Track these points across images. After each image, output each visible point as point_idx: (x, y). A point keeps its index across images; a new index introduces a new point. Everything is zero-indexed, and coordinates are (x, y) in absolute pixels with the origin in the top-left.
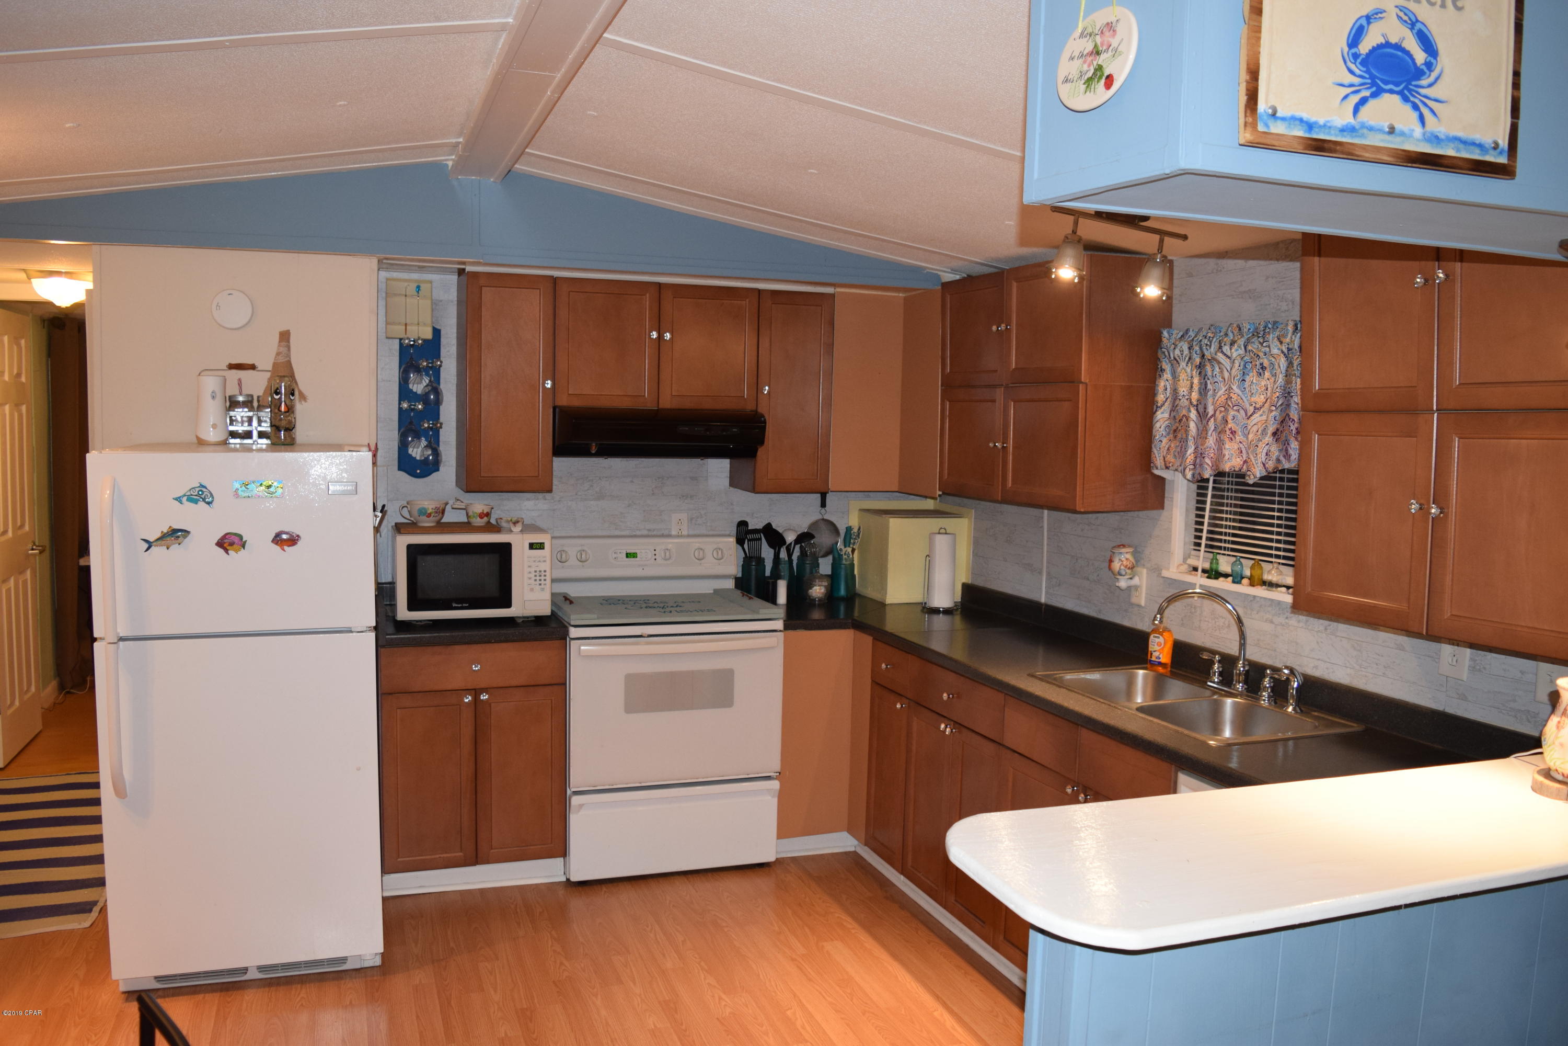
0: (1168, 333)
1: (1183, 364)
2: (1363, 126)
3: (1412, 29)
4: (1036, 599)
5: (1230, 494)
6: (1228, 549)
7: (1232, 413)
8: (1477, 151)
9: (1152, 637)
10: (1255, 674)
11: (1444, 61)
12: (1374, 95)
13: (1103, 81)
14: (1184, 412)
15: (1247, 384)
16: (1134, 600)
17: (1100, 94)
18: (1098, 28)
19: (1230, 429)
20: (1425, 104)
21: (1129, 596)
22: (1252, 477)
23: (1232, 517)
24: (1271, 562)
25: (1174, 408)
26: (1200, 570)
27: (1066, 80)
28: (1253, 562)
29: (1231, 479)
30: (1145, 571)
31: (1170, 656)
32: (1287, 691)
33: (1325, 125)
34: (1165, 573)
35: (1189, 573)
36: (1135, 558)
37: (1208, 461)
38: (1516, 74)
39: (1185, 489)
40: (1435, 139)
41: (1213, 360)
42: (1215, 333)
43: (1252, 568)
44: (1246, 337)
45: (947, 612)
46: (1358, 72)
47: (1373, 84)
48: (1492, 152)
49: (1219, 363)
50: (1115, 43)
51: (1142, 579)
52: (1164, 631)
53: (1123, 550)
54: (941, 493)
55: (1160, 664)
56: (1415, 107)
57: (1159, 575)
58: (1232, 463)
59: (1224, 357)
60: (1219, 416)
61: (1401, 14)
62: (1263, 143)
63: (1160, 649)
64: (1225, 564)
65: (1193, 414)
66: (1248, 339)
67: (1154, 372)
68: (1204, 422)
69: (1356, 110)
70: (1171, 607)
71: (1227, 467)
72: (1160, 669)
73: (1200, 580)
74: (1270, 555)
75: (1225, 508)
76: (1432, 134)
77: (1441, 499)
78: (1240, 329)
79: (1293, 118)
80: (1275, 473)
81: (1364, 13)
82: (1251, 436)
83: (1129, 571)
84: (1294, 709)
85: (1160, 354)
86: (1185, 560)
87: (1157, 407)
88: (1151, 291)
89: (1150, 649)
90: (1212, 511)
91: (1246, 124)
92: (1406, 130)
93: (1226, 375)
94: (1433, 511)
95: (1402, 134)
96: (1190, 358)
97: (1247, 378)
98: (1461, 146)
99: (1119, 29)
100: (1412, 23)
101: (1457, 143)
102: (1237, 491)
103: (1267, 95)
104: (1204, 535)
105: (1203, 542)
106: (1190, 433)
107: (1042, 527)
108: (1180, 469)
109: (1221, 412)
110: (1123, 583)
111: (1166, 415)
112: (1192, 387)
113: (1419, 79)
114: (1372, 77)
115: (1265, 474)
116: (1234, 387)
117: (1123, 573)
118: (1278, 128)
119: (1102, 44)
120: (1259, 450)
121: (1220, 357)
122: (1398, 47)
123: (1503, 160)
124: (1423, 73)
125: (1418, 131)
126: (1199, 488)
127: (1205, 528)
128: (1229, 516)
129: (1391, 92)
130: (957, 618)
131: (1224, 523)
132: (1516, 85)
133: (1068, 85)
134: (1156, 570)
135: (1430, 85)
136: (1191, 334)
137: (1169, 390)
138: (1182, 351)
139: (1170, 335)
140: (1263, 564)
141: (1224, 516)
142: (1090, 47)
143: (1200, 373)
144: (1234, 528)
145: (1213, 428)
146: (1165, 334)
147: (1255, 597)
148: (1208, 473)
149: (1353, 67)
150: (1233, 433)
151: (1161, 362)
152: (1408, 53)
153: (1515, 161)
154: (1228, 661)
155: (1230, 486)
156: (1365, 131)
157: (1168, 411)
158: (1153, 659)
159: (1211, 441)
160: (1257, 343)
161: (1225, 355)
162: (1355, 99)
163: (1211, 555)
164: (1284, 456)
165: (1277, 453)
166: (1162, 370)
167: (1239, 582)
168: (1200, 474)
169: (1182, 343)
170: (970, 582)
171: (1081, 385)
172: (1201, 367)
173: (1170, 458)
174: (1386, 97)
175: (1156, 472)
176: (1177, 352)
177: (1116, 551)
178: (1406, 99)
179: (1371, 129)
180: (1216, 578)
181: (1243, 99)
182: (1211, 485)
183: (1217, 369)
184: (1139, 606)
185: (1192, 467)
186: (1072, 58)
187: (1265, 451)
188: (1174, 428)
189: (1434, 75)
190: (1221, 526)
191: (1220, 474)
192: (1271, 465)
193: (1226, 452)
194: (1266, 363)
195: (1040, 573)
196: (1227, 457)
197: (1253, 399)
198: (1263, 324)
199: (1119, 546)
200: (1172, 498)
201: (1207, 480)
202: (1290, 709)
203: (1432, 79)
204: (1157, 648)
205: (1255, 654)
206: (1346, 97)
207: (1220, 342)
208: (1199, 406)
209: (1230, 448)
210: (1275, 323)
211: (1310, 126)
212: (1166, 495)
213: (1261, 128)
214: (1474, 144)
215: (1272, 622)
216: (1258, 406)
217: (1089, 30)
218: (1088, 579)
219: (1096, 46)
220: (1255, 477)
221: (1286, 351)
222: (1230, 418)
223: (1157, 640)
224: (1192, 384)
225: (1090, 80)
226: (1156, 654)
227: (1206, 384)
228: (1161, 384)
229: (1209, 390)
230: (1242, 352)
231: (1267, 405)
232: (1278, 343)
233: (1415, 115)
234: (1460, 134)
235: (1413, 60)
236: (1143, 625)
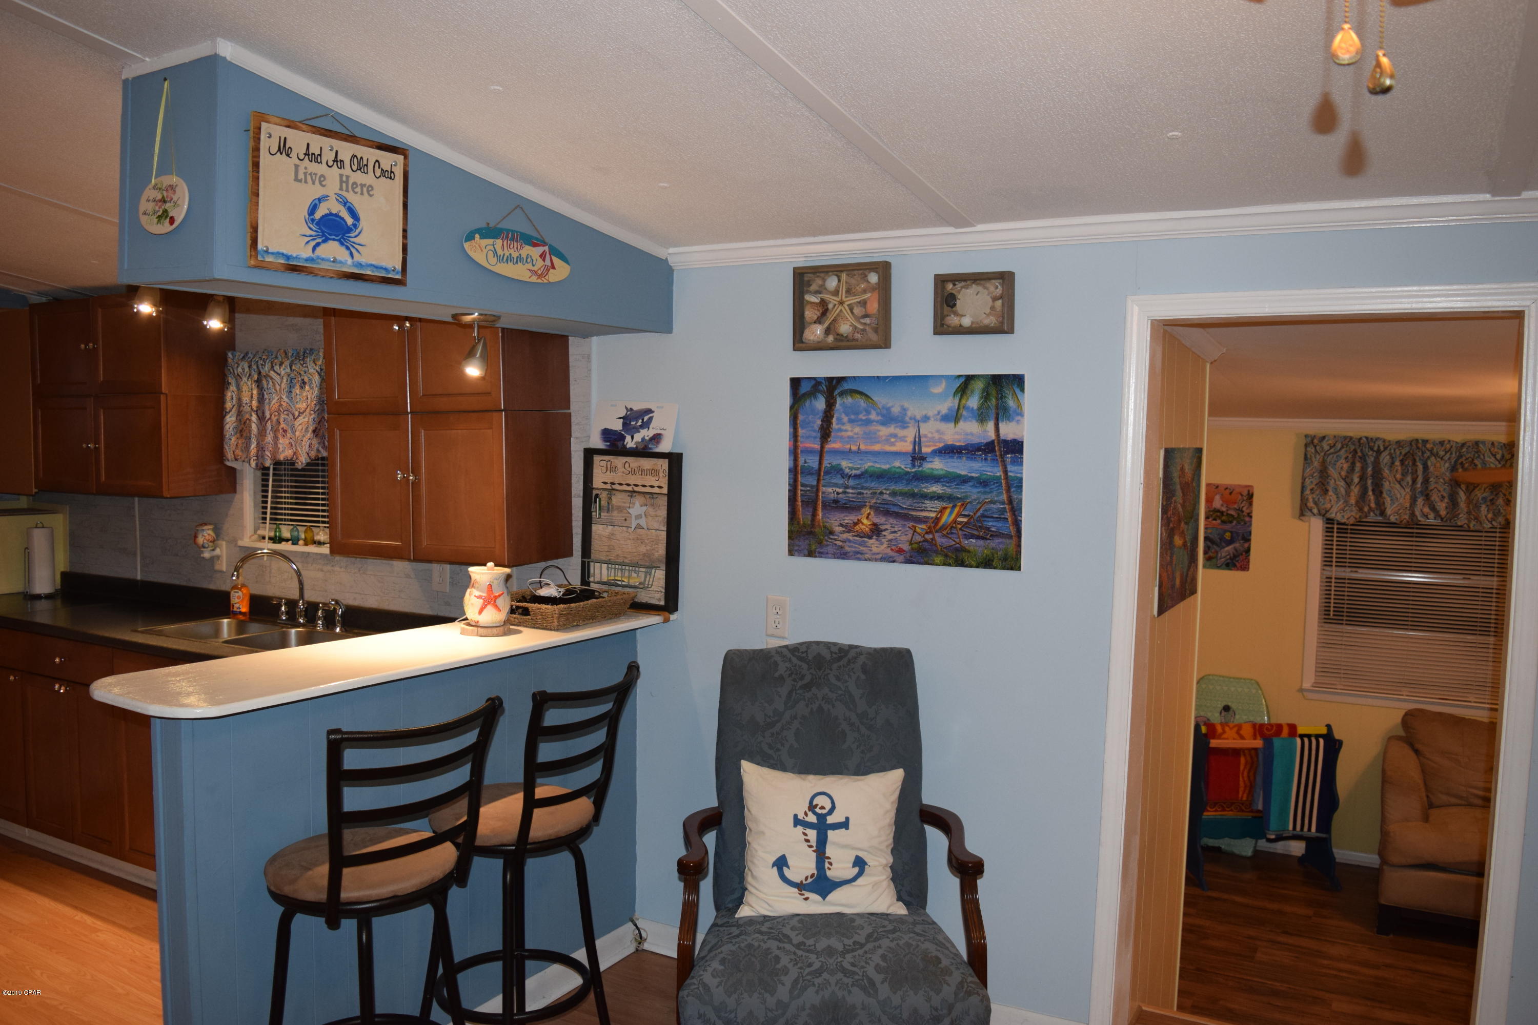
0: (232, 354)
1: (245, 379)
2: (318, 258)
3: (344, 206)
4: (132, 577)
5: (286, 478)
6: (288, 520)
7: (283, 416)
8: (384, 272)
9: (232, 593)
10: (312, 608)
11: (363, 223)
12: (324, 241)
13: (168, 220)
14: (247, 416)
15: (293, 395)
16: (217, 567)
17: (166, 227)
18: (164, 186)
19: (283, 428)
20: (353, 247)
21: (213, 565)
22: (300, 463)
23: (289, 495)
24: (319, 527)
25: (239, 413)
26: (267, 538)
27: (145, 213)
28: (305, 528)
29: (286, 467)
30: (224, 543)
31: (248, 606)
32: (334, 618)
33: (296, 257)
34: (240, 543)
35: (260, 541)
36: (215, 533)
37: (268, 453)
38: (405, 231)
39: (252, 475)
40: (360, 265)
41: (267, 376)
42: (268, 356)
43: (305, 532)
44: (291, 359)
45: (48, 597)
46: (314, 229)
47: (323, 235)
48: (392, 272)
49: (272, 378)
50: (175, 198)
51: (222, 550)
52: (242, 587)
53: (206, 527)
54: (37, 490)
55: (241, 613)
56: (348, 248)
57: (236, 545)
58: (285, 453)
59: (275, 374)
60: (274, 419)
61: (338, 198)
62: (261, 266)
63: (240, 602)
64: (286, 532)
65: (254, 418)
66: (292, 361)
67: (223, 385)
68: (264, 423)
69: (314, 249)
70: (246, 566)
71: (281, 457)
72: (241, 617)
73: (267, 547)
74: (318, 522)
75: (283, 489)
76: (358, 262)
77: (416, 471)
78: (286, 354)
79: (278, 253)
80: (318, 459)
81: (317, 197)
82: (297, 433)
83: (211, 544)
84: (341, 630)
85: (227, 372)
86: (255, 532)
87: (226, 412)
88: (215, 324)
89: (232, 602)
90: (273, 492)
91: (251, 256)
92: (343, 260)
93: (278, 387)
94: (411, 478)
95: (341, 262)
96: (250, 375)
97: (293, 391)
98: (375, 269)
99: (177, 190)
100: (345, 203)
101: (372, 267)
102: (292, 475)
103: (263, 240)
104: (269, 511)
105: (268, 516)
106: (253, 432)
107: (134, 516)
108: (246, 460)
109: (275, 416)
110: (207, 555)
111: (234, 419)
112: (252, 397)
113: (349, 233)
114: (323, 232)
115: (309, 461)
116: (284, 397)
117: (207, 546)
118: (270, 259)
119: (167, 197)
120: (303, 443)
121: (272, 374)
122: (337, 215)
123: (399, 277)
124: (351, 230)
125: (350, 261)
126: (263, 474)
127: (269, 505)
128: (287, 495)
129: (334, 240)
130: (59, 602)
131: (283, 500)
132: (405, 237)
133: (146, 217)
134: (233, 542)
135: (356, 236)
136: (250, 355)
137: (234, 399)
138: (243, 369)
139: (234, 356)
140: (314, 529)
141: (283, 495)
142: (159, 197)
143: (258, 386)
144: (291, 503)
145: (270, 428)
146: (230, 355)
147: (309, 553)
148: (268, 463)
149: (311, 226)
150: (285, 431)
151: (227, 377)
152: (343, 219)
153: (406, 278)
154: (292, 604)
155: (286, 472)
156: (320, 261)
157: (235, 415)
158: (235, 609)
159: (269, 438)
160: (299, 365)
161: (276, 372)
162: (313, 243)
163: (275, 526)
164: (322, 448)
165: (317, 446)
166: (229, 384)
167: (297, 544)
168: (262, 464)
169: (243, 363)
170: (68, 570)
171: (162, 396)
172: (259, 382)
173: (238, 452)
174: (331, 242)
175: (228, 464)
176: (240, 370)
177: (200, 528)
178: (342, 244)
179: (323, 259)
180: (280, 542)
181: (249, 242)
182: (271, 472)
183: (271, 383)
184: (221, 572)
185: (255, 458)
186: (148, 200)
187: (308, 444)
188: (240, 428)
189: (358, 231)
190: (281, 503)
191: (277, 463)
192: (313, 454)
193: (280, 446)
194: (306, 380)
195: (135, 554)
196: (281, 449)
197: (297, 406)
198: (302, 350)
199: (201, 525)
200: (242, 484)
201: (268, 469)
202: (338, 630)
203: (357, 233)
204: (237, 600)
205: (310, 596)
206: (308, 242)
207: (272, 364)
208: (259, 412)
209: (283, 442)
210: (311, 350)
211: (288, 257)
212: (238, 482)
213: (260, 258)
214: (381, 268)
215: (322, 571)
216: (301, 411)
217: (159, 186)
218: (177, 555)
219: (163, 197)
220: (302, 463)
221: (319, 370)
222: (281, 420)
223: (237, 594)
224: (252, 394)
225: (159, 217)
226: (236, 606)
227: (263, 395)
228: (229, 394)
229: (266, 399)
230: (288, 370)
231: (308, 410)
232: (314, 365)
233: (347, 252)
234: (374, 263)
235: (346, 223)
236: (225, 587)
